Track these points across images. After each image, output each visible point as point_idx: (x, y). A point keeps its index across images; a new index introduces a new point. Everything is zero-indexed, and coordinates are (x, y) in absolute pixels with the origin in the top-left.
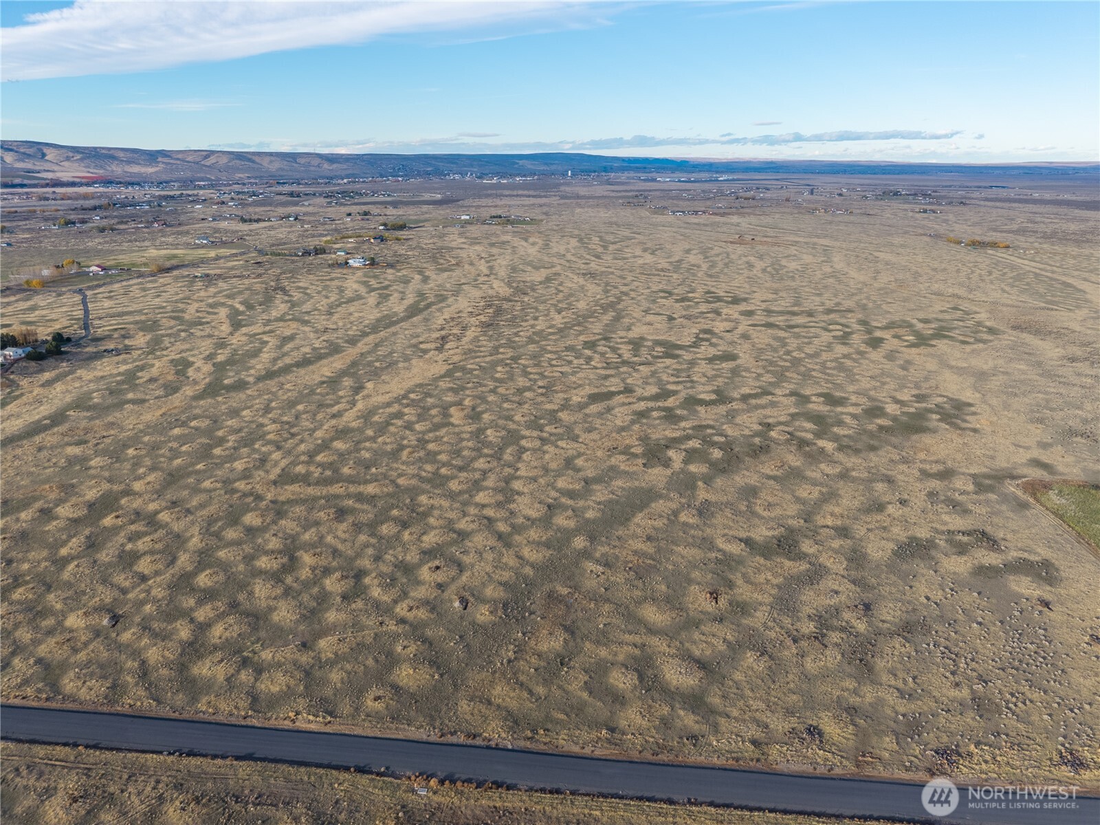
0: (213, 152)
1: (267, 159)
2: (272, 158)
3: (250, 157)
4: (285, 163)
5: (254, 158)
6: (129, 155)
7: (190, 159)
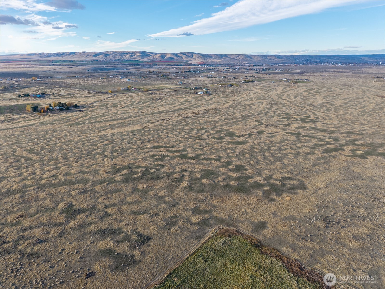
0: (240, 55)
1: (256, 57)
2: (258, 57)
3: (251, 56)
4: (262, 58)
5: (252, 57)
6: (215, 56)
7: (232, 57)
